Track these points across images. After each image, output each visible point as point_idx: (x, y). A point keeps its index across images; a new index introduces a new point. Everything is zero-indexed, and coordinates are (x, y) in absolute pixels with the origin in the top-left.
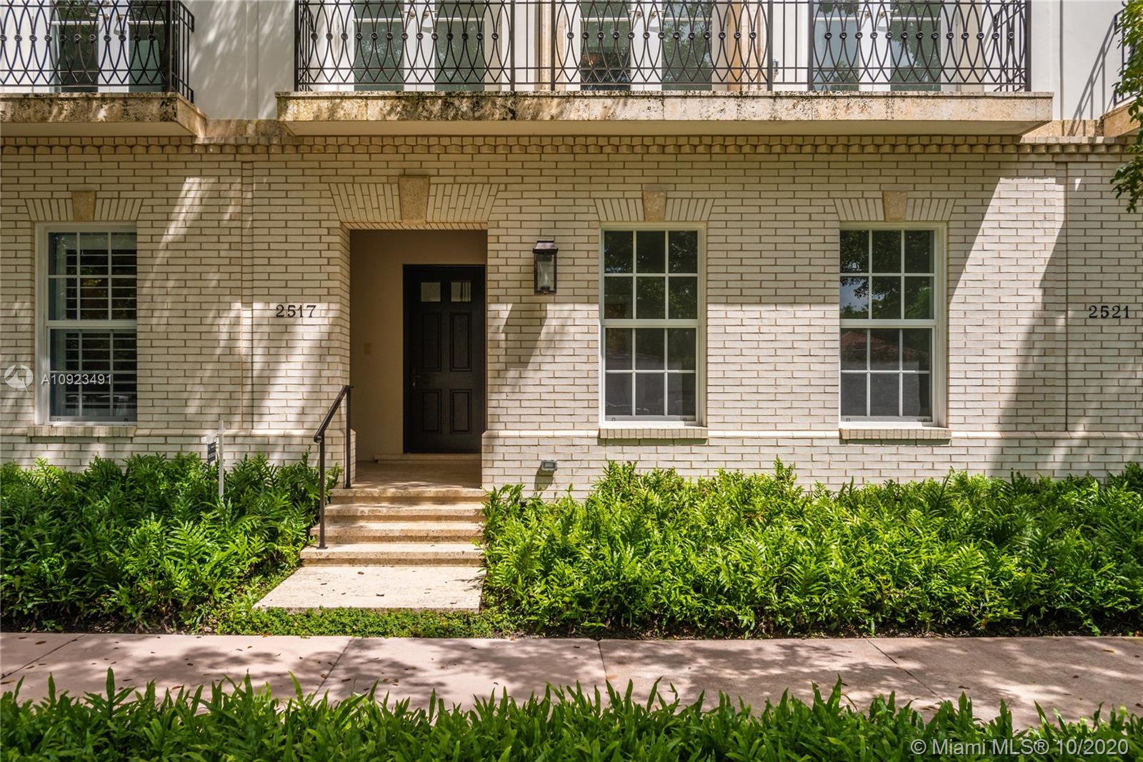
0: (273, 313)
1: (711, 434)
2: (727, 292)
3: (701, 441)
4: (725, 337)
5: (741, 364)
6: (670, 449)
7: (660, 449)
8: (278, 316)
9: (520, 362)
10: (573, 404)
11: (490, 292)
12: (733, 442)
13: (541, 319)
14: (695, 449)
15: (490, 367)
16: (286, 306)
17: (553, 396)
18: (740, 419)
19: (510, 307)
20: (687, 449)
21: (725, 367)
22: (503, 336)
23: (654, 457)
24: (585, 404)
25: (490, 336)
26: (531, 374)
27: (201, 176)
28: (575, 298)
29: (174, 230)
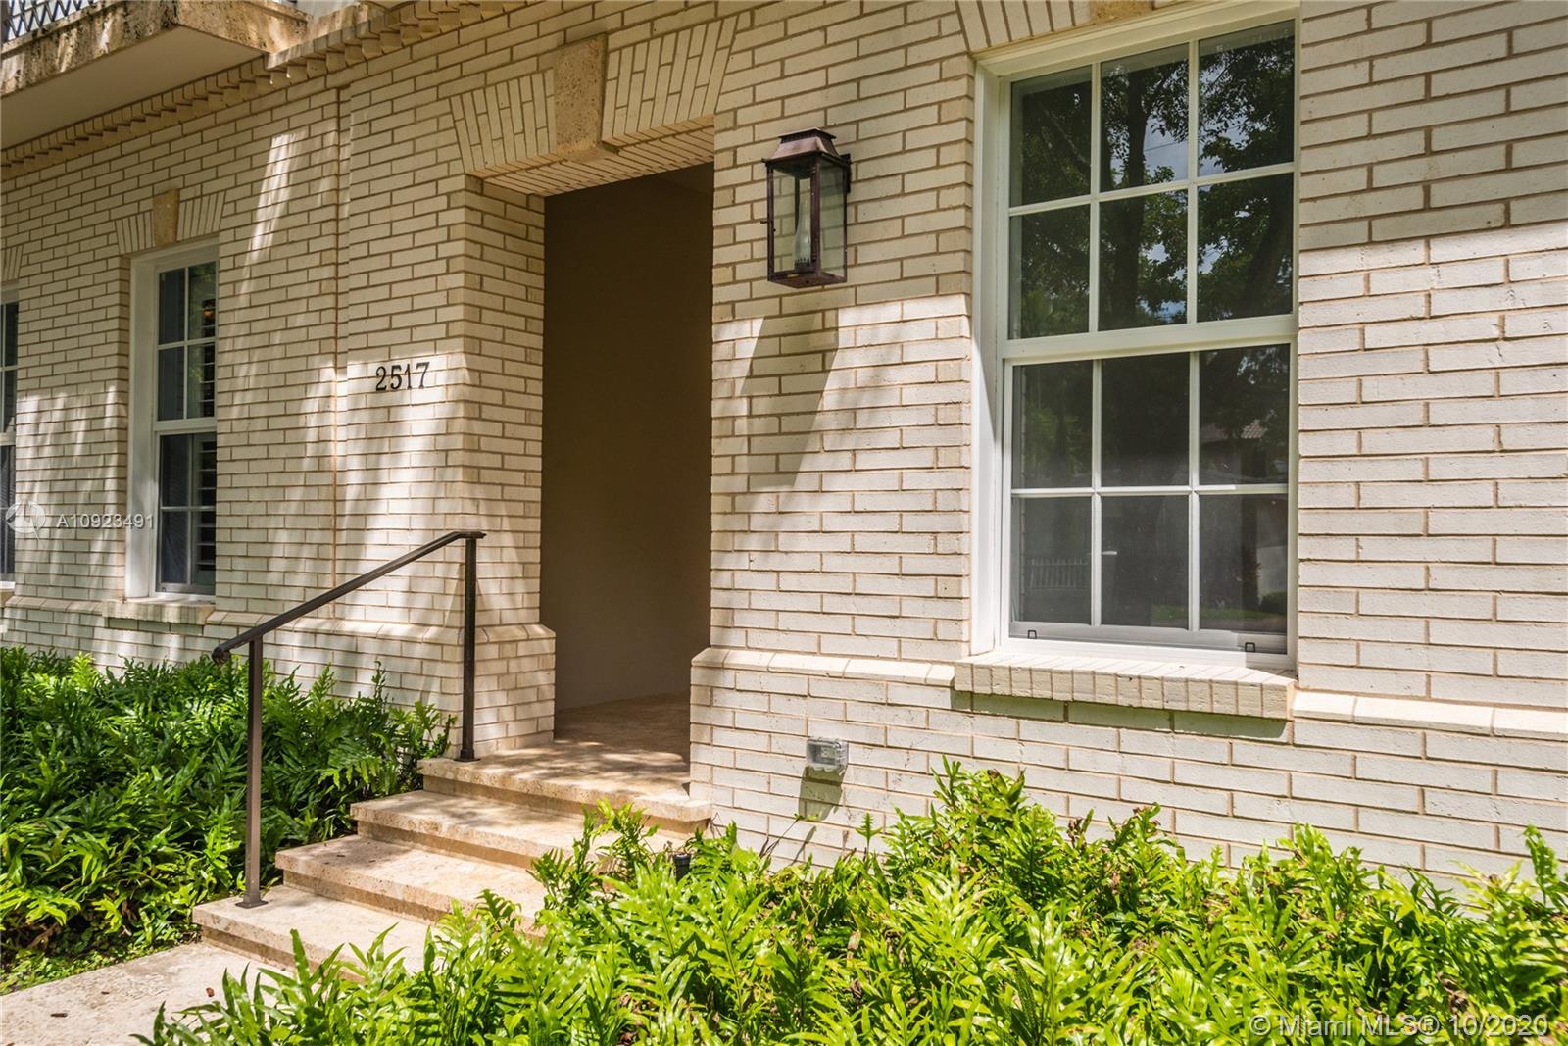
0: (370, 385)
1: (1301, 702)
2: (1372, 204)
3: (1266, 727)
4: (1363, 364)
5: (1425, 457)
6: (1159, 742)
7: (1131, 738)
8: (380, 390)
9: (778, 472)
10: (896, 586)
11: (719, 295)
12: (1387, 741)
13: (824, 352)
14: (1246, 750)
15: (717, 485)
16: (388, 366)
17: (852, 563)
18: (1422, 658)
19: (757, 326)
20: (1216, 747)
21: (1362, 470)
22: (742, 407)
23: (1110, 762)
24: (927, 587)
25: (717, 409)
26: (803, 503)
27: (289, 130)
28: (905, 283)
29: (260, 238)
